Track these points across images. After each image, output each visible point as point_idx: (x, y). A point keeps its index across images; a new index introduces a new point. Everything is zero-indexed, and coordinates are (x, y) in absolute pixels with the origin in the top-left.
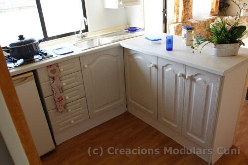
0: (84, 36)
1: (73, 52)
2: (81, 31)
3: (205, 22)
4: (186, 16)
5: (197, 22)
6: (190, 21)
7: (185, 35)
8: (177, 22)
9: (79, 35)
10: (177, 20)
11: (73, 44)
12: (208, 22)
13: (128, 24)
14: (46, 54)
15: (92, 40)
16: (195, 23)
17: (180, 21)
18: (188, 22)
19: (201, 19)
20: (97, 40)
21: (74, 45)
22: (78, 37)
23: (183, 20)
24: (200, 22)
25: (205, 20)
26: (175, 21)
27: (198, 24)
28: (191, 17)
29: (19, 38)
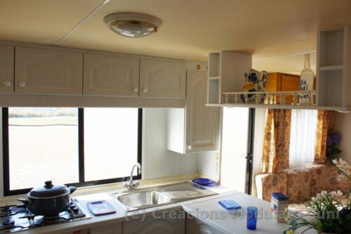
0: (134, 185)
1: (114, 212)
2: (131, 179)
3: (307, 173)
4: (280, 165)
5: (295, 173)
6: (284, 170)
7: (275, 207)
8: (266, 172)
9: (128, 183)
10: (267, 169)
11: (117, 196)
12: (311, 173)
13: (198, 172)
14: (76, 211)
15: (145, 192)
16: (293, 175)
17: (271, 170)
18: (282, 172)
19: (301, 169)
20: (152, 194)
21: (119, 198)
22: (126, 186)
23: (275, 170)
24: (300, 173)
25: (306, 171)
26: (264, 171)
27: (296, 176)
28: (287, 166)
29: (45, 185)
